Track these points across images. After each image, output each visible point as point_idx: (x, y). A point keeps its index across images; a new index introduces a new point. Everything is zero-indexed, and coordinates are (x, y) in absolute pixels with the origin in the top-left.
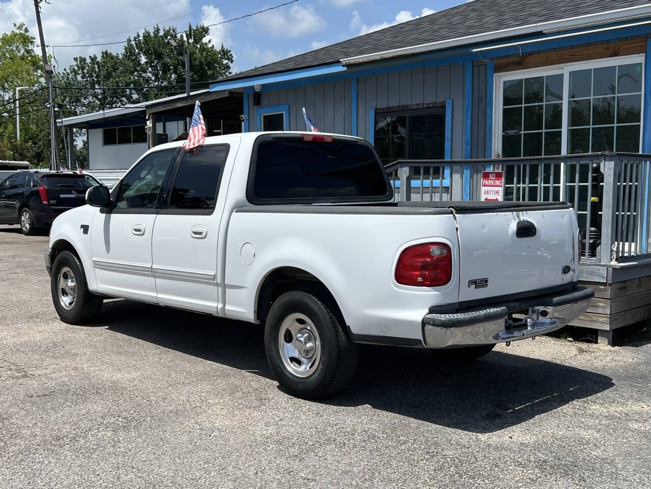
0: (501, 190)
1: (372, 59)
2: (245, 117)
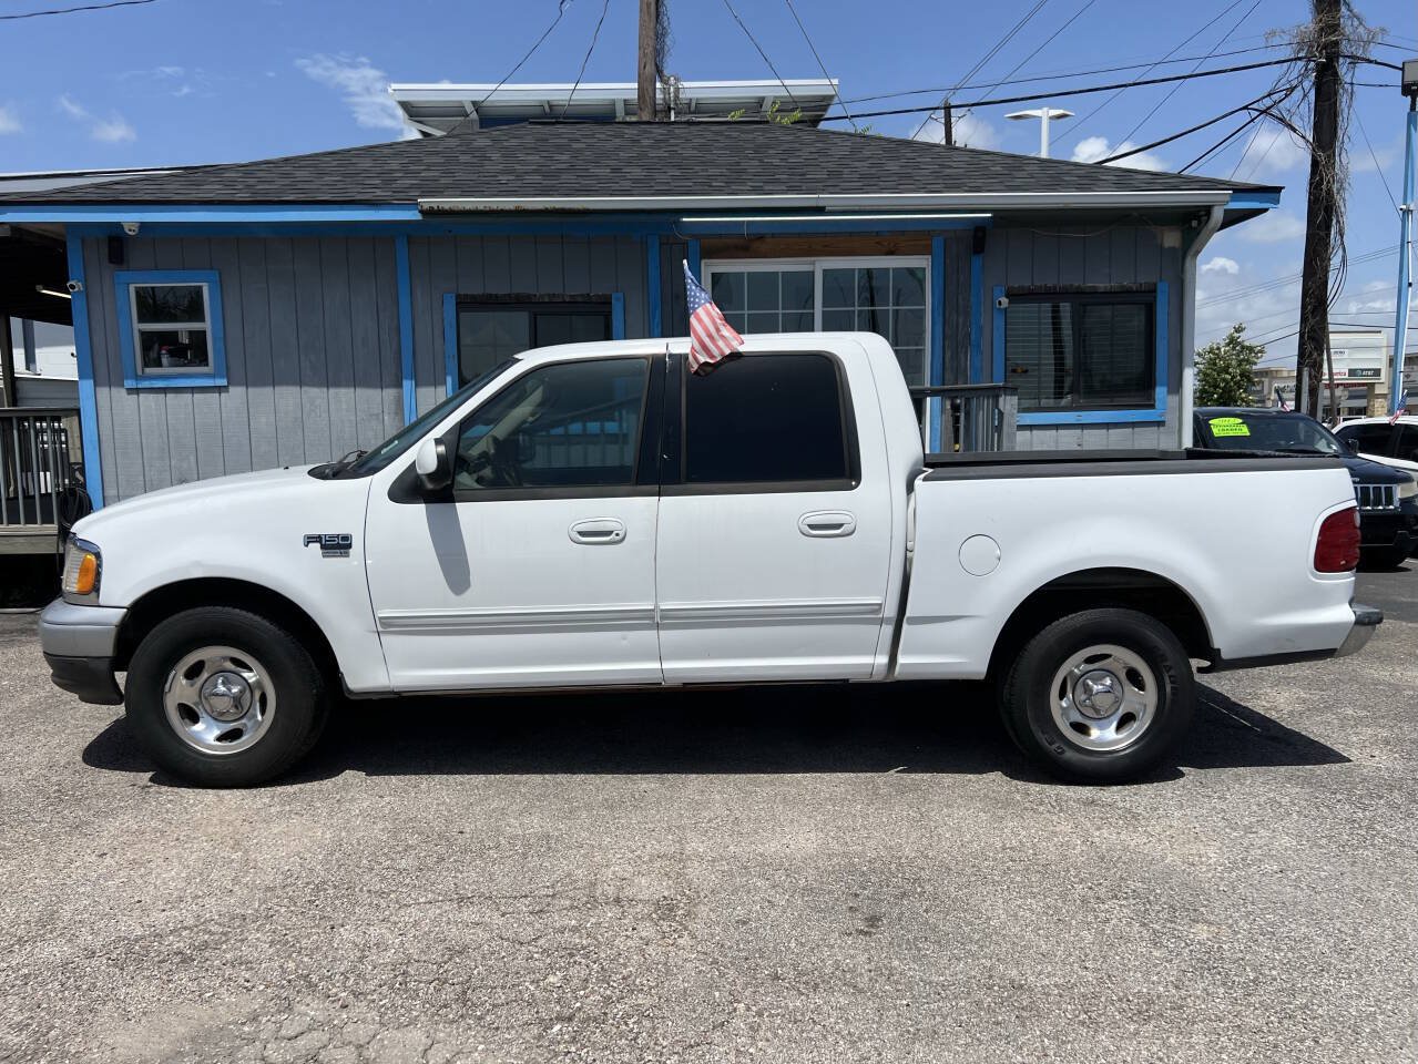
1: (494, 207)
2: (79, 286)
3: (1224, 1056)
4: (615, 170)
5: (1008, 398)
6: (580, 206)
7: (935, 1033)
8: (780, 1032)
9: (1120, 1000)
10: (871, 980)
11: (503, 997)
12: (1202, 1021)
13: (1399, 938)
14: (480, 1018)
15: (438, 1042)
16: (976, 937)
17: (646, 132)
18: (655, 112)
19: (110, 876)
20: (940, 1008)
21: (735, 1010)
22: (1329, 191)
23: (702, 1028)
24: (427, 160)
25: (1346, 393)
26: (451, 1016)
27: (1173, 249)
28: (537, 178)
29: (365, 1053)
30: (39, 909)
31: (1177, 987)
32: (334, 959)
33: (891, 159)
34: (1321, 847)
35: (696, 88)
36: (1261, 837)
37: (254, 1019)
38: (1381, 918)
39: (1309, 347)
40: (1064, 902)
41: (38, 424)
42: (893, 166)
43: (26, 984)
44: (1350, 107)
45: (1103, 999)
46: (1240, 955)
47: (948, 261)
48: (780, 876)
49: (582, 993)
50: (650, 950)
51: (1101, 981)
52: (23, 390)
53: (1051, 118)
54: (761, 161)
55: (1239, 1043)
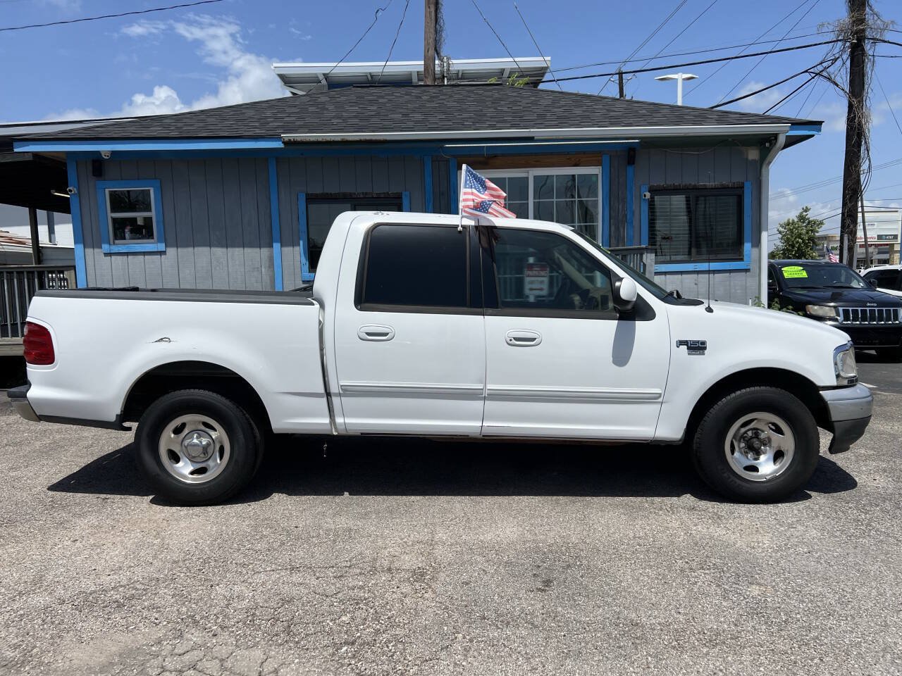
0: (546, 280)
1: (328, 139)
2: (75, 190)
3: (762, 669)
4: (404, 115)
5: (649, 255)
6: (381, 138)
7: (580, 653)
8: (483, 652)
9: (699, 633)
10: (543, 620)
11: (313, 629)
12: (750, 647)
13: (881, 595)
14: (297, 643)
15: (270, 658)
16: (612, 593)
17: (425, 91)
18: (435, 79)
19: (78, 554)
20: (584, 638)
21: (456, 638)
22: (860, 123)
23: (434, 650)
24: (288, 110)
25: (877, 250)
26: (280, 641)
27: (754, 161)
28: (356, 121)
29: (225, 664)
30: (34, 574)
31: (736, 625)
32: (211, 606)
33: (576, 106)
34: (836, 537)
35: (460, 64)
36: (798, 531)
37: (159, 642)
38: (870, 582)
39: (848, 221)
40: (669, 571)
41: (50, 275)
42: (578, 111)
43: (22, 620)
44: (872, 70)
45: (688, 633)
46: (778, 605)
47: (612, 170)
48: (492, 555)
49: (362, 627)
50: (407, 600)
51: (688, 621)
52: (47, 254)
53: (684, 79)
54: (495, 109)
55: (772, 661)
